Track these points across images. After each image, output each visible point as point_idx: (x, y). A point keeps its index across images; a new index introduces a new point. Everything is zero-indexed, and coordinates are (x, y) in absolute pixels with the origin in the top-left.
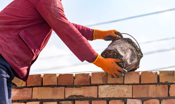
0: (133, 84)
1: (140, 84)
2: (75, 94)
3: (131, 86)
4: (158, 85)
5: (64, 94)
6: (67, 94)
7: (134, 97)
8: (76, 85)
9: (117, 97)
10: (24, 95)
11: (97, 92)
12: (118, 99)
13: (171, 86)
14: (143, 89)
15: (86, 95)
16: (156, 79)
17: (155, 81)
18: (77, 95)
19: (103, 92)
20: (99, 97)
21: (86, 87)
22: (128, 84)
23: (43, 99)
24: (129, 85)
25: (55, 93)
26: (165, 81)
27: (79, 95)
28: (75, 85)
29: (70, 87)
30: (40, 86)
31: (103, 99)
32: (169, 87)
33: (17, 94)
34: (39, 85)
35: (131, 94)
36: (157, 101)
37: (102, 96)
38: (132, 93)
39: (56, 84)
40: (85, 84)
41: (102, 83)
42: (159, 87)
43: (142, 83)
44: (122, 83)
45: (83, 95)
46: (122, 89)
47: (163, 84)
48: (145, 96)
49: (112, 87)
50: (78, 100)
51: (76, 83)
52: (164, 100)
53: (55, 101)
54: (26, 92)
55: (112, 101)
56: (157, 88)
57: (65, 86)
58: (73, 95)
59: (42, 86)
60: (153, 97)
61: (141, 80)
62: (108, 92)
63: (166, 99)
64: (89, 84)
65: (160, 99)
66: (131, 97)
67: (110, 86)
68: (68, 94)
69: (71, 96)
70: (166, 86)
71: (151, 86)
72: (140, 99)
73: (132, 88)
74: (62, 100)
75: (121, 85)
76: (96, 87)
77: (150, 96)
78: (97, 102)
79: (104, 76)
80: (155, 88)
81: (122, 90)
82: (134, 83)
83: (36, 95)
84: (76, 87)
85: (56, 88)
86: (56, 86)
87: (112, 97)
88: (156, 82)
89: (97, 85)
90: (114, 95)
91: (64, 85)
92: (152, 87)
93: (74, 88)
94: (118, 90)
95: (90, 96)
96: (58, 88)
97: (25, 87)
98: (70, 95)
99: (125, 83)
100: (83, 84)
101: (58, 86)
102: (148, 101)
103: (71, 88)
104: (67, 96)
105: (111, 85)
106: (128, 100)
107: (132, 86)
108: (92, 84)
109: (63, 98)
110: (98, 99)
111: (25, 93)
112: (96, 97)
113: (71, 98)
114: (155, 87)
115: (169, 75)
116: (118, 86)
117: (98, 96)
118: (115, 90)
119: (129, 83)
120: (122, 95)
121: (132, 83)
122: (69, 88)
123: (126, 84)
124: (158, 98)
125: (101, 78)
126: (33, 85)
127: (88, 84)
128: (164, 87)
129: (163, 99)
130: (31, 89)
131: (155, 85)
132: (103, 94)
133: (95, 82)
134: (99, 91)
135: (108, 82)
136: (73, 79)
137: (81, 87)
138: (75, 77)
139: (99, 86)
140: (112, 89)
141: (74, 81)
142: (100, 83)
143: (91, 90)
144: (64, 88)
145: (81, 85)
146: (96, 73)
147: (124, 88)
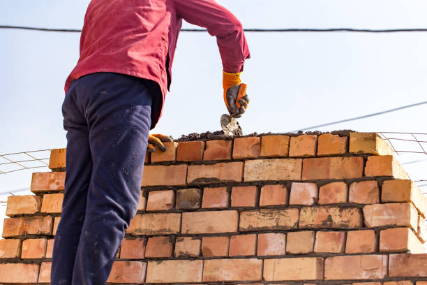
0: (303, 158)
1: (316, 156)
2: (203, 177)
3: (300, 160)
4: (345, 158)
5: (185, 176)
7: (304, 179)
9: (276, 179)
11: (241, 172)
12: (277, 183)
13: (369, 158)
14: (319, 165)
15: (223, 178)
16: (344, 146)
17: (341, 150)
18: (207, 177)
19: (252, 171)
20: (245, 181)
21: (224, 164)
22: (295, 158)
23: (149, 186)
24: (298, 159)
25: (170, 175)
26: (358, 150)
27: (210, 177)
28: (205, 161)
31: (251, 184)
32: (365, 160)
35: (300, 175)
36: (343, 185)
37: (248, 178)
38: (300, 172)
39: (174, 159)
40: (221, 159)
41: (251, 154)
42: (348, 161)
43: (319, 154)
44: (286, 155)
45: (217, 177)
46: (284, 165)
47: (354, 155)
48: (322, 177)
49: (267, 162)
50: (209, 187)
51: (206, 158)
52: (354, 184)
53: (169, 189)
55: (266, 186)
56: (344, 163)
57: (189, 163)
58: (200, 177)
59: (149, 163)
60: (337, 178)
61: (318, 149)
62: (260, 171)
63: (357, 181)
64: (229, 158)
65: (349, 183)
66: (299, 179)
67: (264, 162)
68: (192, 177)
69: (198, 180)
70: (360, 159)
71: (334, 160)
72: (314, 182)
73: (301, 164)
74: (182, 187)
75: (283, 159)
76: (241, 163)
77: (331, 177)
78: (240, 189)
79: (255, 145)
80: (340, 163)
81: (285, 168)
82: (305, 155)
84: (206, 165)
85: (172, 166)
86: (172, 163)
87: (266, 179)
88: (343, 151)
89: (243, 160)
90: (270, 177)
91: (186, 160)
92: (335, 162)
93: (203, 166)
94: (278, 168)
95: (229, 179)
96: (177, 166)
98: (195, 178)
99: (290, 155)
100: (218, 159)
101: (177, 163)
102: (328, 186)
103: (197, 166)
104: (190, 180)
105: (266, 160)
106: (294, 184)
108: (234, 158)
109: (183, 183)
110: (243, 183)
112: (239, 180)
113: (196, 183)
114: (340, 161)
115: (366, 139)
116: (278, 160)
117: (243, 178)
118: (273, 168)
119: (296, 155)
120: (284, 176)
121: (302, 154)
122: (195, 166)
123: (291, 158)
124: (345, 181)
125: (250, 147)
127: (226, 159)
128: (356, 161)
129: (352, 182)
131: (341, 158)
132: (252, 174)
133: (239, 155)
134: (245, 169)
135: (262, 155)
136: (202, 150)
137: (215, 164)
138: (205, 147)
139: (246, 161)
140: (267, 166)
141: (203, 154)
142: (248, 155)
143: (232, 169)
144: (186, 166)
145: (216, 159)
146: (243, 139)
147: (288, 163)
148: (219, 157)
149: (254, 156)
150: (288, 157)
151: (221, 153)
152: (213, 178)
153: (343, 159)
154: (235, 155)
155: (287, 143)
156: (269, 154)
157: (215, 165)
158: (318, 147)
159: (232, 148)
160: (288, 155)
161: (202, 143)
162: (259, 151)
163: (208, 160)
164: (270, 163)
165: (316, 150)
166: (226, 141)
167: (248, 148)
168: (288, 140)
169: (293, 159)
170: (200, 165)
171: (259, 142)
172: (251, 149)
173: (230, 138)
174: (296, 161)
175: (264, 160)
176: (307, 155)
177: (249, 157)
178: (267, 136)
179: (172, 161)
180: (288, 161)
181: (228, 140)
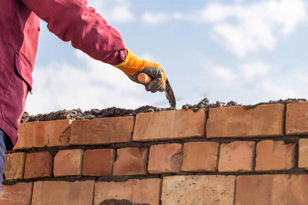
0: (236, 174)
1: (254, 173)
2: (112, 198)
3: (233, 178)
4: (294, 176)
5: (92, 197)
6: (98, 197)
8: (117, 176)
10: (17, 198)
11: (158, 192)
14: (258, 185)
15: (136, 200)
16: (290, 159)
19: (171, 191)
21: (137, 181)
22: (227, 174)
24: (229, 176)
27: (120, 199)
28: (115, 176)
29: (105, 181)
30: (47, 177)
33: (4, 196)
34: (46, 175)
35: (232, 199)
38: (233, 195)
39: (79, 173)
40: (134, 174)
41: (170, 169)
42: (297, 180)
43: (257, 169)
44: (214, 170)
45: (129, 199)
46: (211, 185)
47: (305, 171)
49: (190, 179)
51: (116, 172)
54: (20, 192)
56: (291, 184)
57: (96, 179)
58: (109, 198)
59: (52, 177)
61: (256, 162)
62: (182, 193)
64: (143, 172)
67: (186, 179)
68: (100, 198)
69: (106, 202)
71: (277, 178)
73: (234, 183)
75: (211, 176)
76: (158, 180)
79: (176, 154)
80: (286, 184)
81: (213, 189)
82: (239, 170)
83: (38, 199)
84: (116, 181)
85: (77, 182)
86: (77, 177)
88: (290, 166)
89: (160, 176)
91: (93, 175)
92: (279, 181)
93: (113, 183)
94: (204, 188)
95: (143, 203)
96: (82, 183)
97: (19, 180)
98: (103, 199)
99: (219, 170)
100: (130, 174)
101: (83, 178)
103: (106, 183)
104: (97, 202)
105: (190, 176)
107: (234, 176)
108: (150, 172)
111: (19, 194)
112: (155, 204)
114: (286, 179)
116: (203, 177)
117: (160, 202)
118: (197, 188)
120: (211, 201)
121: (236, 169)
122: (103, 182)
123: (222, 173)
125: (169, 158)
126: (35, 176)
127: (140, 173)
130: (30, 184)
131: (287, 176)
132: (171, 196)
133: (155, 169)
134: (163, 189)
135: (184, 169)
136: (111, 162)
137: (126, 180)
138: (116, 157)
139: (164, 178)
140: (190, 185)
141: (113, 166)
142: (167, 169)
143: (147, 188)
144: (93, 182)
145: (127, 174)
146: (160, 146)
147: (216, 182)
148: (131, 171)
149: (174, 171)
150: (216, 172)
151: (133, 165)
152: (124, 200)
153: (290, 178)
154: (152, 169)
155: (216, 153)
156: (192, 168)
157: (126, 182)
158: (257, 159)
159: (148, 159)
160: (217, 170)
161: (112, 152)
162: (181, 163)
163: (118, 175)
164: (194, 181)
165: (254, 164)
166: (140, 150)
167: (166, 159)
168: (217, 149)
169: (223, 176)
170: (109, 182)
171: (181, 150)
172: (170, 160)
173: (145, 145)
174: (227, 179)
175: (187, 176)
176: (242, 170)
177: (167, 172)
178: (190, 143)
179: (77, 176)
180: (217, 179)
181: (143, 147)
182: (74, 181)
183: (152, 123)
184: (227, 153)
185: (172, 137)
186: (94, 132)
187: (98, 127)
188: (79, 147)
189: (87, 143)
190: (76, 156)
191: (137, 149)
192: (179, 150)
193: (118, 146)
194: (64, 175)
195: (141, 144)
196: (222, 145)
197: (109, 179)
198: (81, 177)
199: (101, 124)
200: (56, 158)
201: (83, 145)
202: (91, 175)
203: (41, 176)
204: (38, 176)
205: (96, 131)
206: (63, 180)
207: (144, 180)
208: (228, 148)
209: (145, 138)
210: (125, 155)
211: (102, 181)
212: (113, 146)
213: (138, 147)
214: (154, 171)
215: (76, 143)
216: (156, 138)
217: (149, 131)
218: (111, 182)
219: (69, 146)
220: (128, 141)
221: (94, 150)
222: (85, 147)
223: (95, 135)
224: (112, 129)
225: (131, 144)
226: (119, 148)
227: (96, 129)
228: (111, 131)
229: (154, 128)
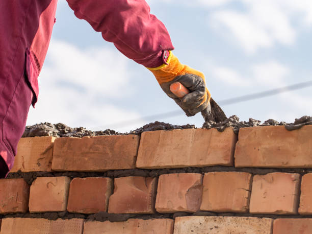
1: (297, 215)
3: (268, 221)
8: (113, 213)
14: (302, 232)
21: (141, 221)
22: (260, 215)
24: (264, 219)
28: (110, 214)
29: (98, 220)
30: (20, 213)
34: (18, 210)
39: (62, 208)
40: (136, 212)
41: (185, 207)
43: (301, 210)
44: (244, 210)
49: (211, 222)
51: (113, 209)
57: (86, 217)
59: (26, 213)
61: (301, 201)
64: (149, 210)
67: (206, 221)
73: (270, 228)
75: (239, 218)
76: (168, 221)
79: (193, 187)
82: (277, 211)
84: (112, 221)
85: (60, 220)
86: (60, 214)
89: (171, 215)
91: (82, 212)
93: (107, 224)
96: (67, 222)
99: (251, 211)
100: (132, 211)
101: (67, 215)
103: (99, 223)
105: (211, 217)
107: (270, 219)
116: (229, 218)
121: (272, 210)
122: (95, 222)
123: (254, 215)
126: (3, 211)
127: (145, 211)
133: (165, 207)
134: (175, 233)
135: (203, 207)
136: (106, 195)
137: (127, 220)
138: (113, 189)
139: (177, 218)
140: (211, 229)
141: (108, 201)
142: (180, 207)
143: (153, 230)
144: (81, 221)
145: (127, 212)
146: (172, 176)
147: (246, 226)
148: (132, 208)
149: (190, 209)
150: (246, 213)
151: (137, 201)
154: (160, 206)
155: (247, 188)
156: (214, 207)
157: (126, 223)
158: (301, 198)
159: (156, 193)
160: (248, 210)
161: (108, 181)
162: (200, 199)
163: (116, 213)
164: (216, 224)
165: (297, 204)
166: (146, 181)
167: (180, 193)
168: (248, 182)
169: (255, 219)
170: (103, 221)
171: (200, 183)
172: (186, 195)
173: (152, 174)
174: (261, 223)
175: (207, 217)
176: (281, 211)
177: (181, 210)
178: (213, 172)
179: (60, 212)
180: (248, 221)
181: (150, 176)
182: (56, 219)
183: (163, 145)
184: (262, 187)
185: (188, 164)
186: (84, 154)
187: (91, 148)
188: (63, 174)
189: (75, 169)
190: (60, 186)
191: (141, 179)
192: (197, 181)
193: (116, 173)
194: (43, 210)
195: (148, 172)
196: (255, 177)
197: (103, 218)
198: (66, 214)
199: (94, 144)
200: (32, 188)
201: (69, 172)
202: (79, 211)
203: (12, 211)
204: (7, 211)
205: (87, 153)
206: (42, 217)
207: (150, 220)
208: (264, 181)
209: (153, 164)
210: (126, 187)
211: (93, 221)
212: (109, 173)
213: (143, 176)
214: (163, 209)
215: (60, 168)
216: (167, 164)
217: (158, 155)
218: (105, 222)
219: (50, 173)
220: (129, 167)
221: (85, 179)
222: (73, 175)
223: (86, 159)
224: (108, 151)
225: (135, 172)
226: (117, 177)
227: (87, 150)
228: (108, 154)
229: (165, 151)
